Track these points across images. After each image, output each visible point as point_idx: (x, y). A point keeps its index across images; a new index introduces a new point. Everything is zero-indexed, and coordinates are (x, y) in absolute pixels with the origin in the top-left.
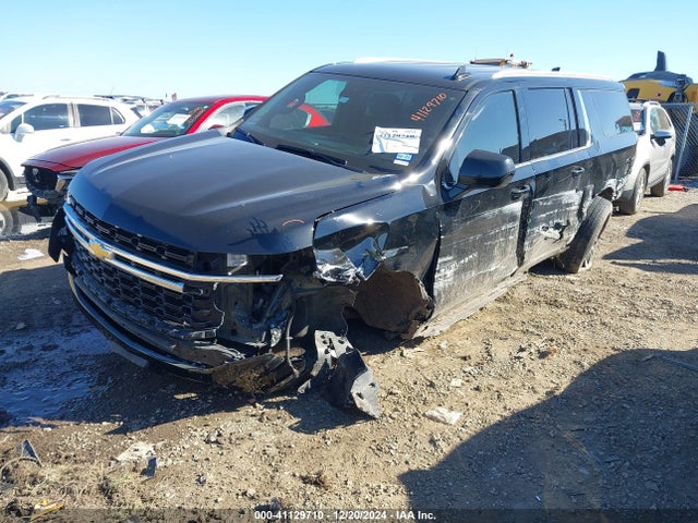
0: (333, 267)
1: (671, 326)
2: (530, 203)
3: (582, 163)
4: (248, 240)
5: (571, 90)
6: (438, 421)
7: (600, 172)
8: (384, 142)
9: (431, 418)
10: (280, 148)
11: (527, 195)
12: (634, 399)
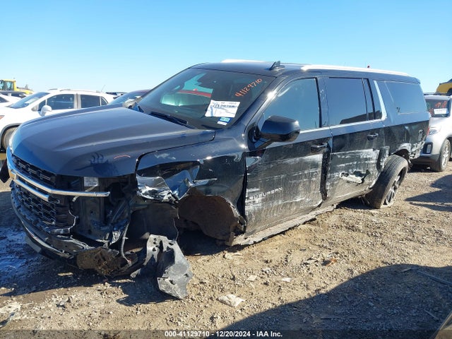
0: (151, 189)
1: (435, 248)
2: (329, 155)
3: (377, 130)
4: (88, 167)
5: (368, 79)
6: (225, 304)
7: (394, 138)
8: (214, 110)
9: (222, 302)
10: (153, 114)
11: (326, 150)
12: (380, 299)
